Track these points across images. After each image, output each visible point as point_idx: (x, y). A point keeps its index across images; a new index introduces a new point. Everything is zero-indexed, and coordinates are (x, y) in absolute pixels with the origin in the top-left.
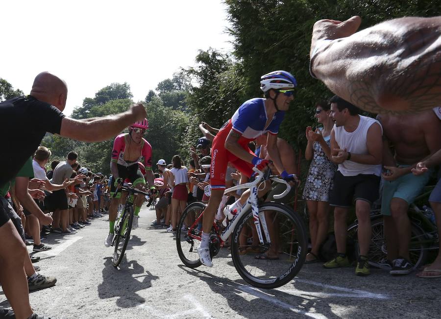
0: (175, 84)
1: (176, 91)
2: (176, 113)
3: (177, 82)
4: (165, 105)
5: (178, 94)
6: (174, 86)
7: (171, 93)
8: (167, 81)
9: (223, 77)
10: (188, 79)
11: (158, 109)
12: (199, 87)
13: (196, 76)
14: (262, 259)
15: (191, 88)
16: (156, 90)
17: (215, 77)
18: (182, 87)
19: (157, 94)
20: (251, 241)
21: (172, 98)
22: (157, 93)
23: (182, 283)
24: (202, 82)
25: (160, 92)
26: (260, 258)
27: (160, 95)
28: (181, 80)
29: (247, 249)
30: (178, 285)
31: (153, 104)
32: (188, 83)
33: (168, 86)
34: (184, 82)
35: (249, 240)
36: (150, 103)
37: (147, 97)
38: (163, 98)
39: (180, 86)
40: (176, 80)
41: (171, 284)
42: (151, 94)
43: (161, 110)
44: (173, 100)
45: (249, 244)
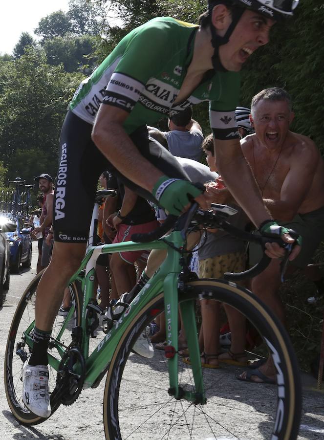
0: (72, 21)
1: (74, 35)
2: (71, 79)
3: (77, 17)
4: (51, 62)
5: (77, 41)
6: (70, 24)
7: (64, 40)
8: (57, 16)
9: (175, 7)
10: (99, 12)
11: (38, 70)
12: (122, 28)
13: (119, 4)
14: (253, 381)
15: (106, 29)
16: (36, 32)
17: (157, 7)
18: (86, 28)
19: (37, 41)
20: (227, 341)
21: (66, 48)
22: (37, 38)
23: (86, 422)
24: (129, 17)
25: (42, 38)
26: (249, 380)
27: (42, 43)
28: (85, 14)
29: (221, 356)
30: (77, 424)
31: (28, 60)
32: (99, 19)
33: (58, 25)
34: (90, 18)
35: (224, 338)
36: (22, 59)
37: (18, 46)
38: (49, 48)
39: (82, 26)
40: (75, 13)
41: (64, 423)
42: (26, 40)
43: (42, 72)
44: (68, 53)
45: (224, 346)
